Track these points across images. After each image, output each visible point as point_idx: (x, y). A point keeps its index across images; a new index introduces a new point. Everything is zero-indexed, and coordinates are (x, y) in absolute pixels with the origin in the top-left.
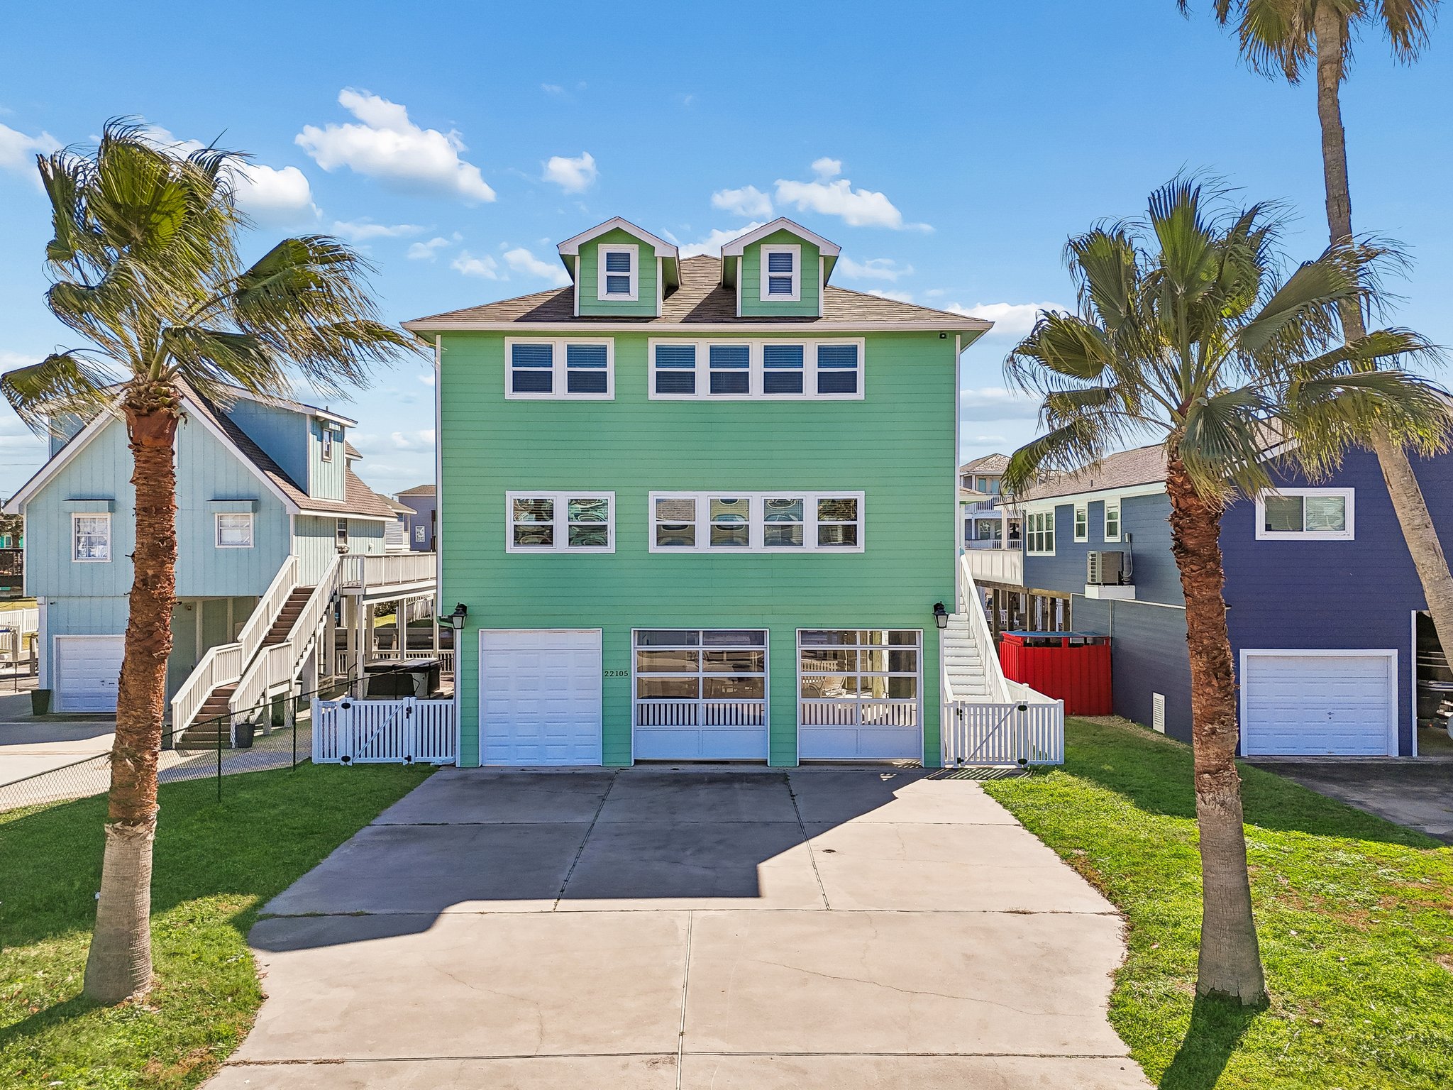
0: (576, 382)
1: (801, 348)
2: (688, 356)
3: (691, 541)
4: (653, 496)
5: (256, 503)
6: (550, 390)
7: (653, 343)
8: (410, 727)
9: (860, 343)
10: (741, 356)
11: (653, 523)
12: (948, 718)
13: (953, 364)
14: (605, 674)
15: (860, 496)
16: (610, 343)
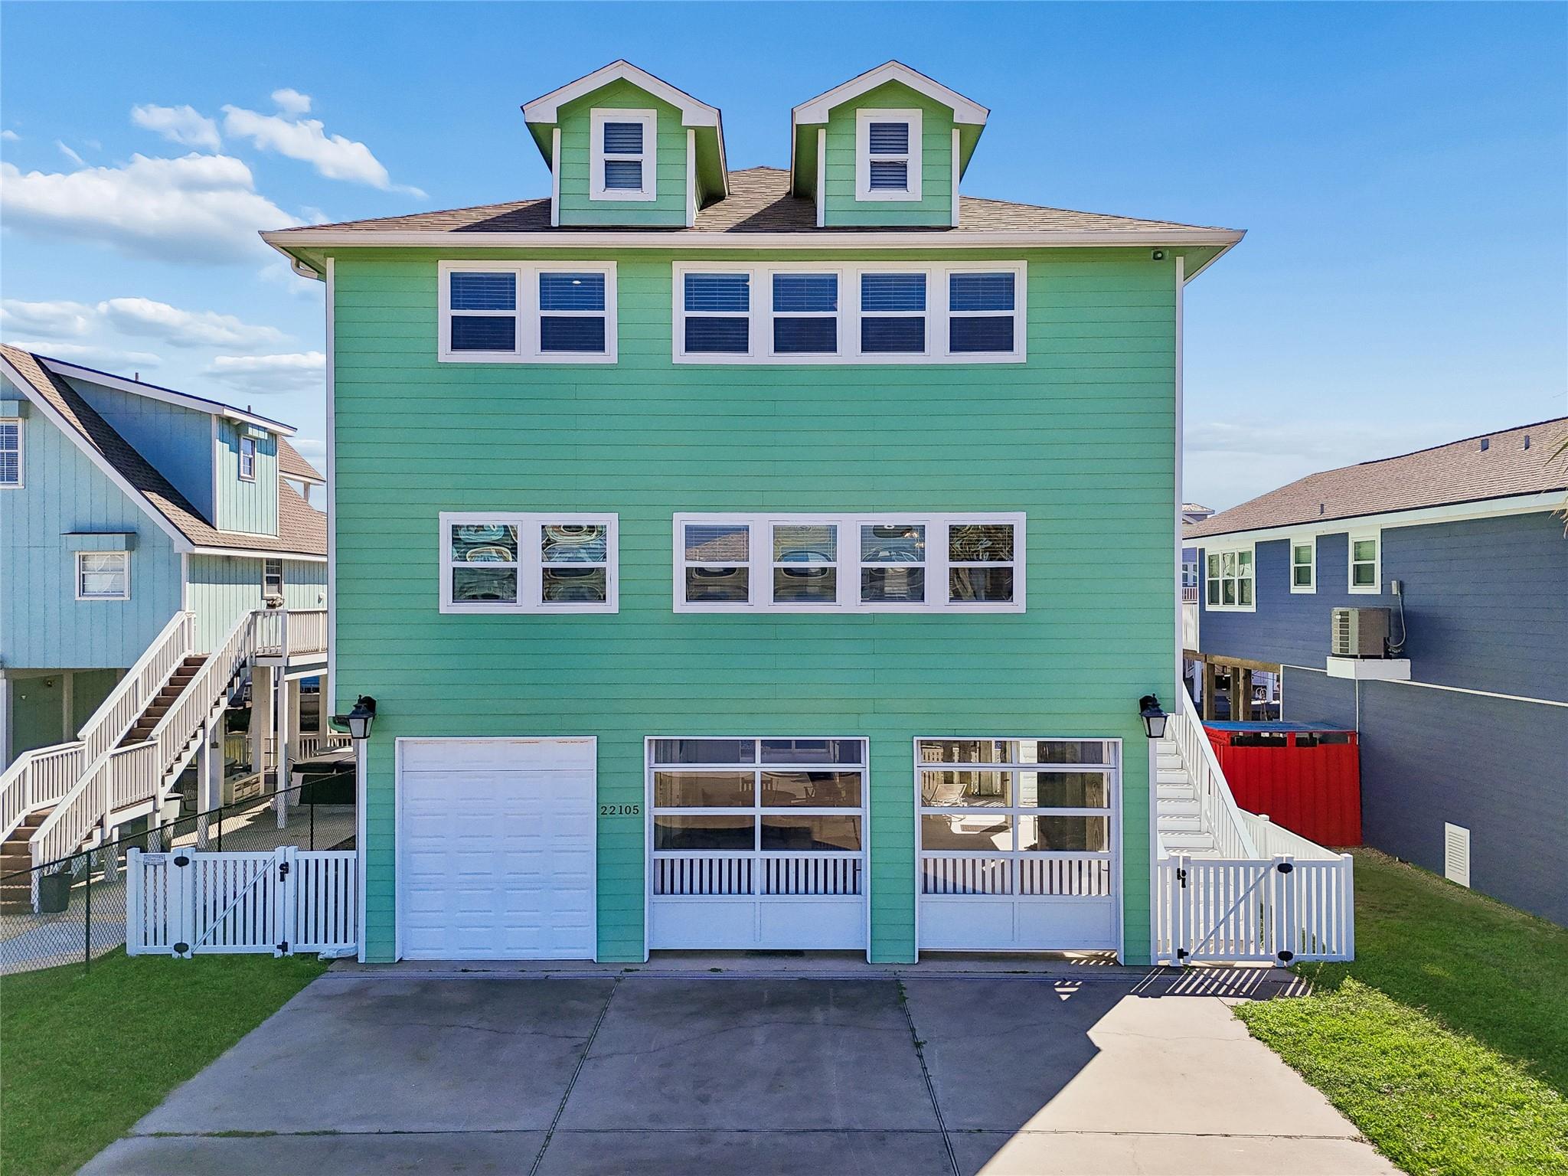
0: (555, 336)
1: (922, 278)
2: (736, 291)
3: (741, 594)
4: (681, 521)
5: (132, 537)
6: (511, 347)
7: (680, 270)
8: (284, 896)
9: (1019, 269)
10: (825, 290)
11: (680, 564)
12: (1163, 884)
13: (1170, 304)
14: (602, 811)
15: (1017, 520)
16: (609, 270)
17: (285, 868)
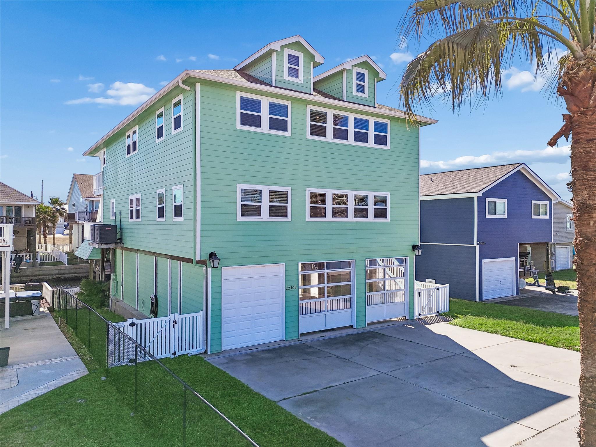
0: (273, 124)
2: (324, 117)
4: (308, 191)
6: (260, 126)
7: (309, 108)
8: (174, 334)
9: (388, 122)
11: (308, 205)
14: (287, 288)
15: (388, 195)
16: (289, 104)
17: (175, 322)
